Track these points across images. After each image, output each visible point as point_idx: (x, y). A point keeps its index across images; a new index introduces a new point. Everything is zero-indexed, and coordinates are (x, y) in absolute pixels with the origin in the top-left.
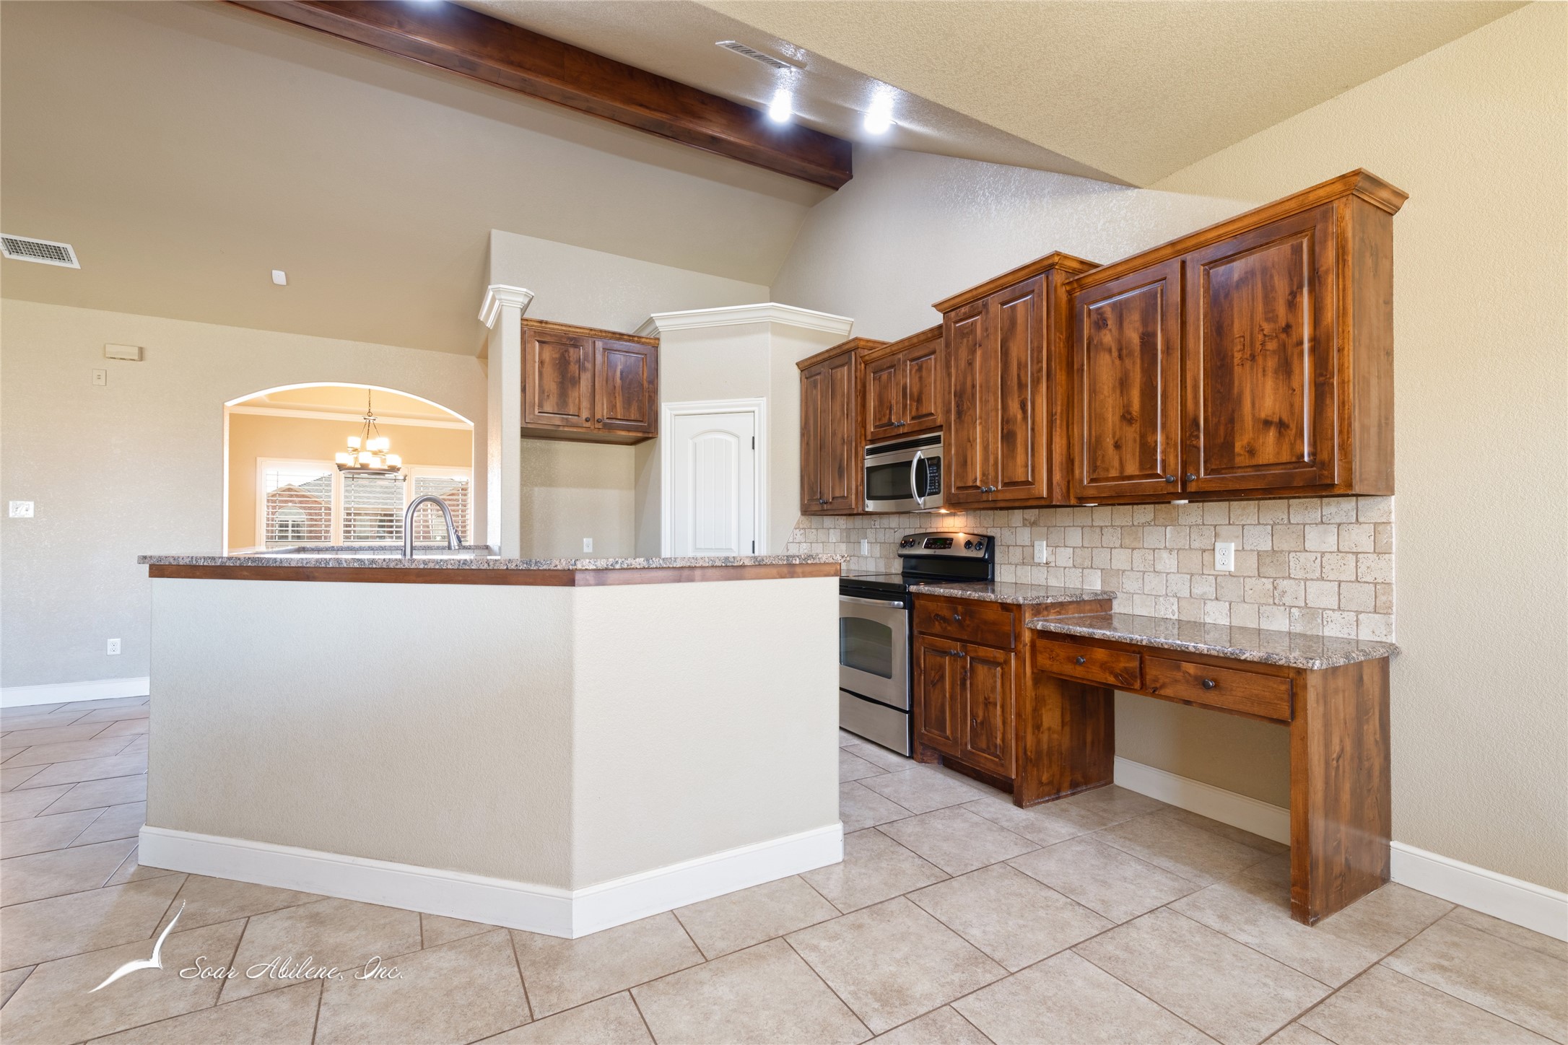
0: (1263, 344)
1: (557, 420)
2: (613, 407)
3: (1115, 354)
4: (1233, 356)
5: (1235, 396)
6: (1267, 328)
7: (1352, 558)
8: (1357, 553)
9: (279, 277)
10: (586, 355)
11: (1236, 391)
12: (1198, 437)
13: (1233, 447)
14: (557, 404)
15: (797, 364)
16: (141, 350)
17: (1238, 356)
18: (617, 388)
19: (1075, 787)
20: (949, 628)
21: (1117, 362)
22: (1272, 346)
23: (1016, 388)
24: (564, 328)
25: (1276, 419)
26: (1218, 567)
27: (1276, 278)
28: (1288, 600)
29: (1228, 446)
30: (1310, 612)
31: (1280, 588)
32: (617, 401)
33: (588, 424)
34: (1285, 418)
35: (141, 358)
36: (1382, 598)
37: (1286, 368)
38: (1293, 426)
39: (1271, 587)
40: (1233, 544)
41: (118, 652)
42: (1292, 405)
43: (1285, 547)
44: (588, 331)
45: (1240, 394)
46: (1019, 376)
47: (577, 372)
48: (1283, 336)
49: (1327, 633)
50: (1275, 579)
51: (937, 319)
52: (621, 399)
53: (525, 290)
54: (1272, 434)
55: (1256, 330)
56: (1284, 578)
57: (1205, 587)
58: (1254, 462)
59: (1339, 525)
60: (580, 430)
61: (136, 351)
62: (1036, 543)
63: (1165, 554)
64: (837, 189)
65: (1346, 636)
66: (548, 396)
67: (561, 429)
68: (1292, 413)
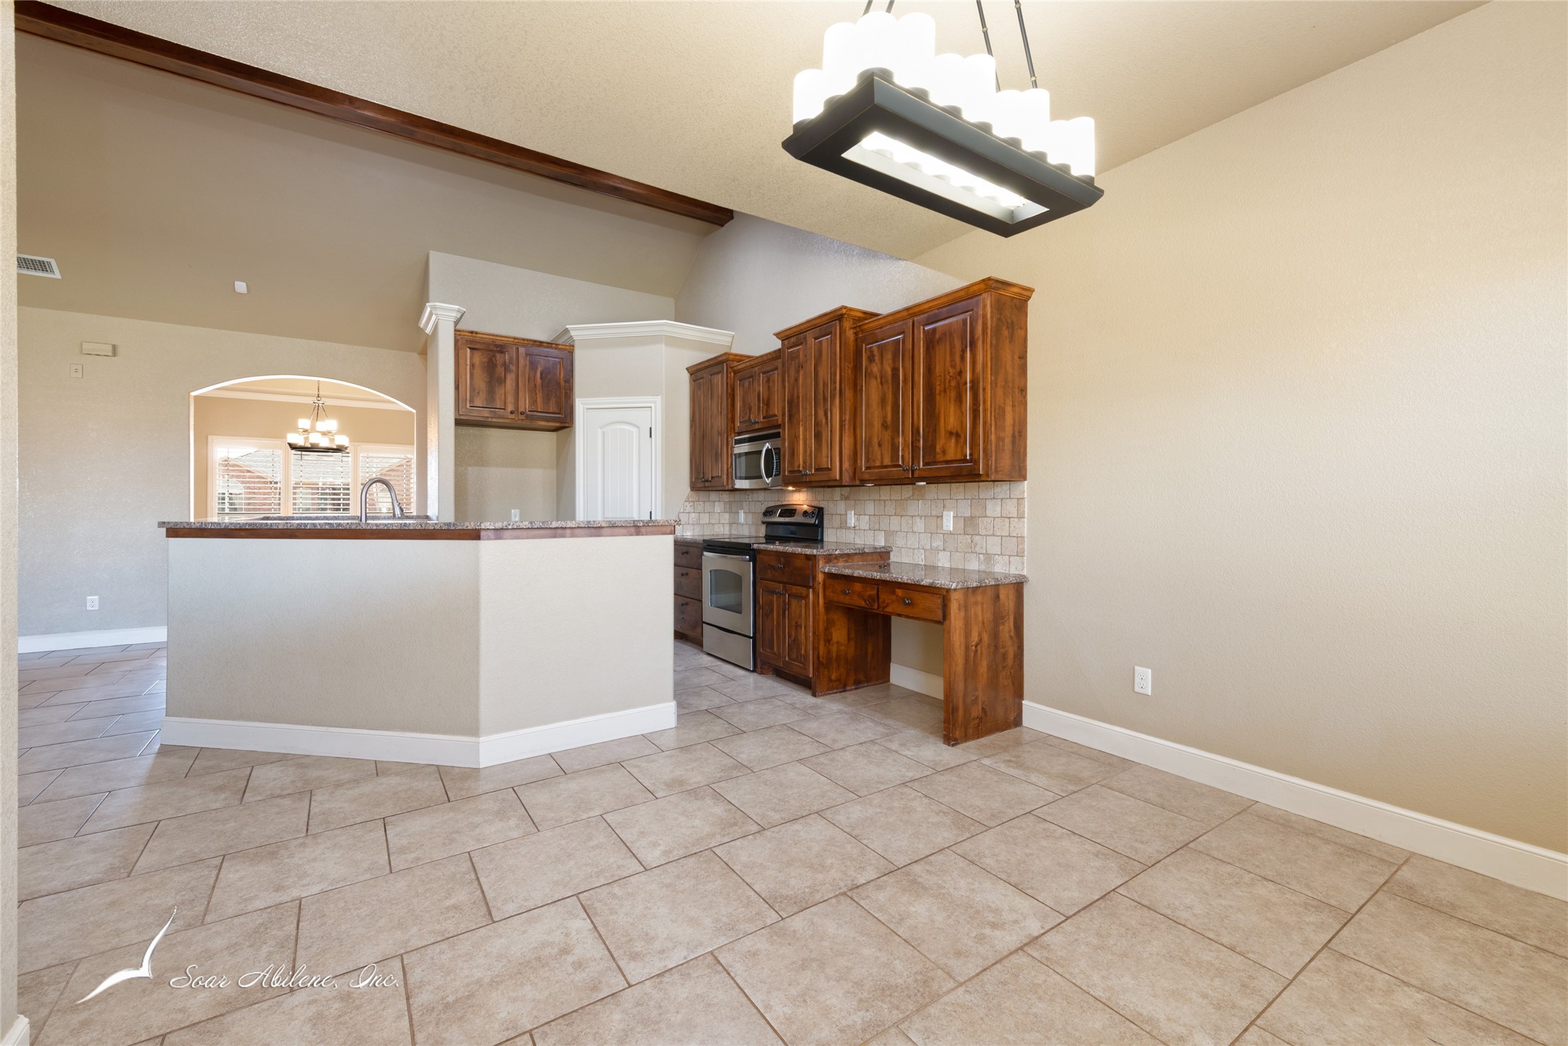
0: (949, 382)
1: (486, 413)
2: (534, 402)
3: (879, 380)
4: (936, 389)
5: (937, 415)
6: (952, 371)
7: (1007, 521)
8: (1009, 518)
9: (241, 287)
10: (511, 359)
11: (937, 411)
12: (919, 441)
13: (935, 448)
14: (486, 400)
15: (687, 369)
16: (114, 348)
17: (938, 388)
18: (538, 387)
19: (858, 684)
20: (776, 574)
21: (880, 386)
22: (953, 383)
23: (822, 401)
24: (491, 337)
25: (955, 432)
26: (945, 528)
27: (956, 340)
28: (978, 549)
29: (933, 446)
30: (989, 557)
31: (974, 541)
32: (538, 397)
33: (513, 416)
34: (959, 431)
35: (115, 354)
36: (1021, 547)
37: (960, 399)
38: (962, 437)
39: (970, 541)
40: (952, 513)
41: (97, 608)
42: (962, 423)
43: (977, 514)
44: (512, 340)
45: (939, 413)
46: (823, 391)
47: (503, 373)
48: (958, 378)
49: (996, 571)
50: (972, 535)
51: (777, 344)
52: (541, 395)
53: (457, 307)
54: (953, 440)
55: (947, 372)
56: (976, 535)
57: (938, 543)
58: (945, 459)
59: (1002, 499)
60: (505, 421)
61: (110, 348)
62: (848, 512)
63: (918, 519)
64: (723, 226)
65: (1004, 572)
66: (478, 393)
67: (490, 420)
68: (962, 428)
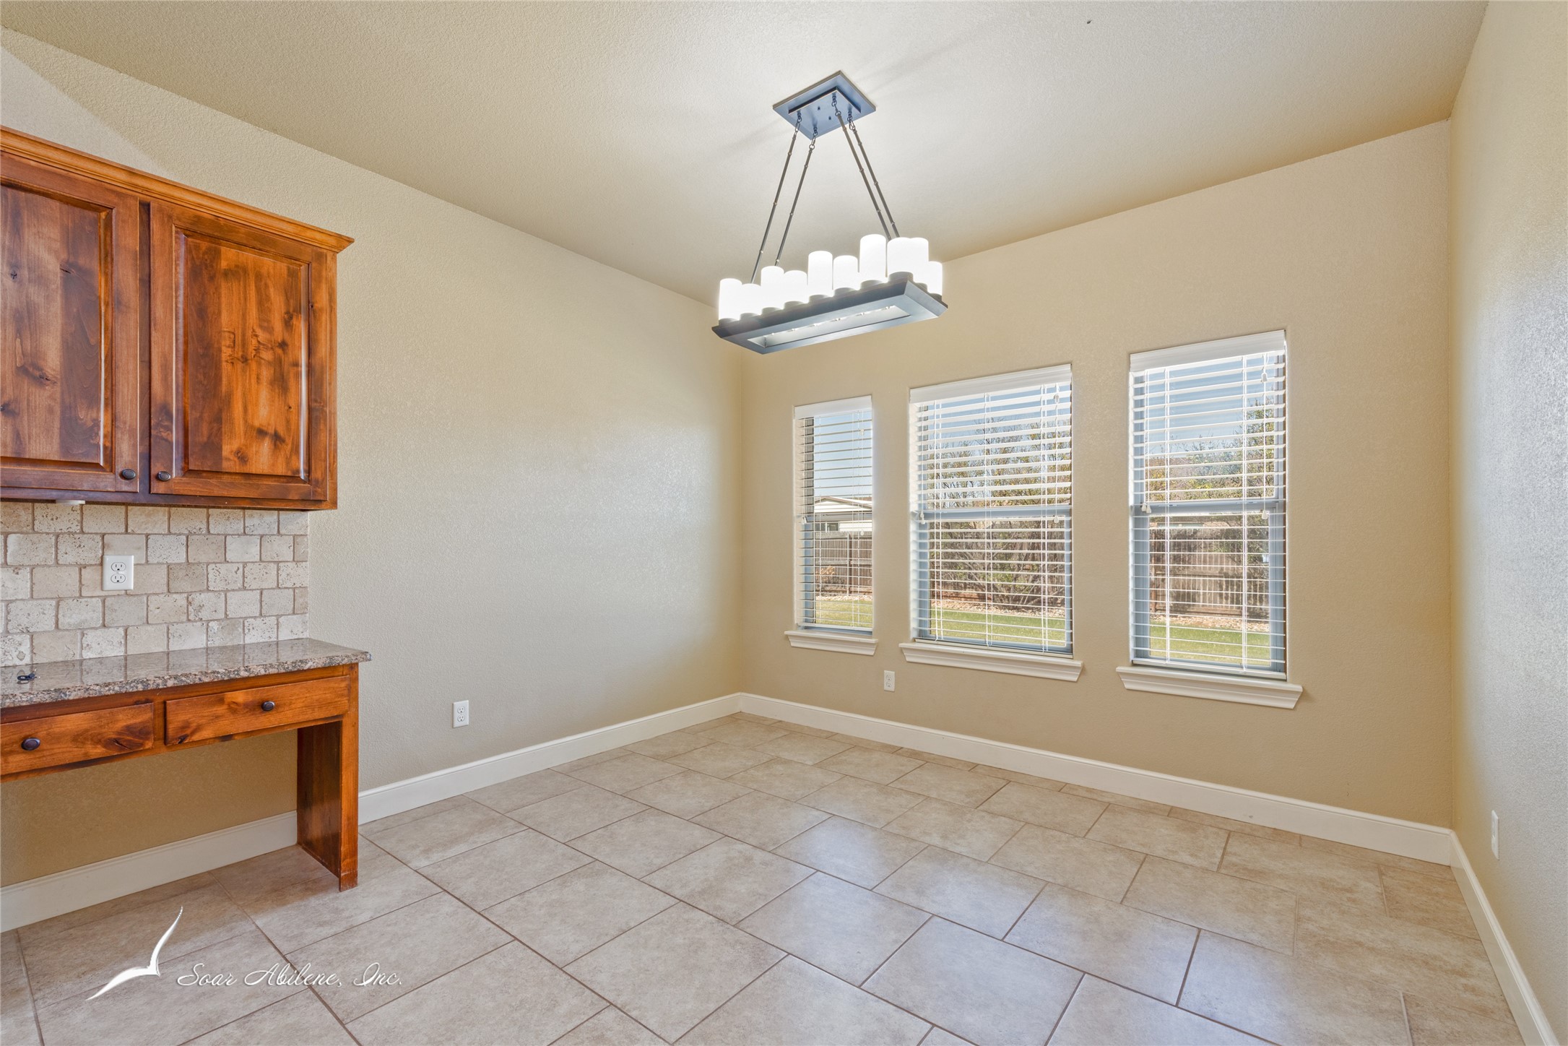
0: (257, 350)
4: (220, 350)
5: (223, 394)
6: (262, 336)
7: (273, 566)
8: (278, 562)
11: (224, 389)
12: (169, 429)
13: (221, 449)
17: (226, 353)
21: (9, 280)
22: (267, 355)
25: (271, 431)
26: (109, 585)
27: (272, 290)
28: (205, 614)
29: (213, 447)
30: (229, 622)
31: (196, 603)
34: (281, 432)
36: (299, 601)
37: (281, 383)
38: (289, 441)
39: (184, 603)
40: (133, 557)
42: (288, 421)
43: (203, 558)
45: (230, 395)
48: (279, 351)
49: (248, 641)
50: (190, 594)
54: (266, 445)
55: (249, 333)
56: (201, 592)
57: (82, 613)
58: (246, 470)
59: (262, 536)
65: (267, 640)
68: (288, 429)
